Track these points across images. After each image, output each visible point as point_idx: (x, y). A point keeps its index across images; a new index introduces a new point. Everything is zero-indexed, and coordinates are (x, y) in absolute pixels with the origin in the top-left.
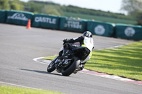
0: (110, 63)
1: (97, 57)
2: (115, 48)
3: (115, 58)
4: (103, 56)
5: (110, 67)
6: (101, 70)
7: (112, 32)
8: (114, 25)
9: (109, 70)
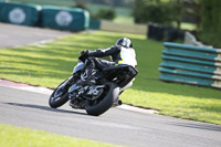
0: (34, 68)
1: (13, 59)
2: (42, 44)
3: (41, 59)
4: (22, 57)
5: (34, 74)
6: (20, 78)
7: (36, 19)
8: (39, 8)
9: (32, 79)
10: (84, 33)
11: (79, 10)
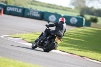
8: (63, 15)
10: (82, 28)
11: (81, 17)
